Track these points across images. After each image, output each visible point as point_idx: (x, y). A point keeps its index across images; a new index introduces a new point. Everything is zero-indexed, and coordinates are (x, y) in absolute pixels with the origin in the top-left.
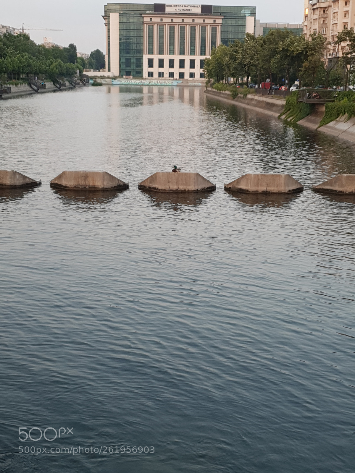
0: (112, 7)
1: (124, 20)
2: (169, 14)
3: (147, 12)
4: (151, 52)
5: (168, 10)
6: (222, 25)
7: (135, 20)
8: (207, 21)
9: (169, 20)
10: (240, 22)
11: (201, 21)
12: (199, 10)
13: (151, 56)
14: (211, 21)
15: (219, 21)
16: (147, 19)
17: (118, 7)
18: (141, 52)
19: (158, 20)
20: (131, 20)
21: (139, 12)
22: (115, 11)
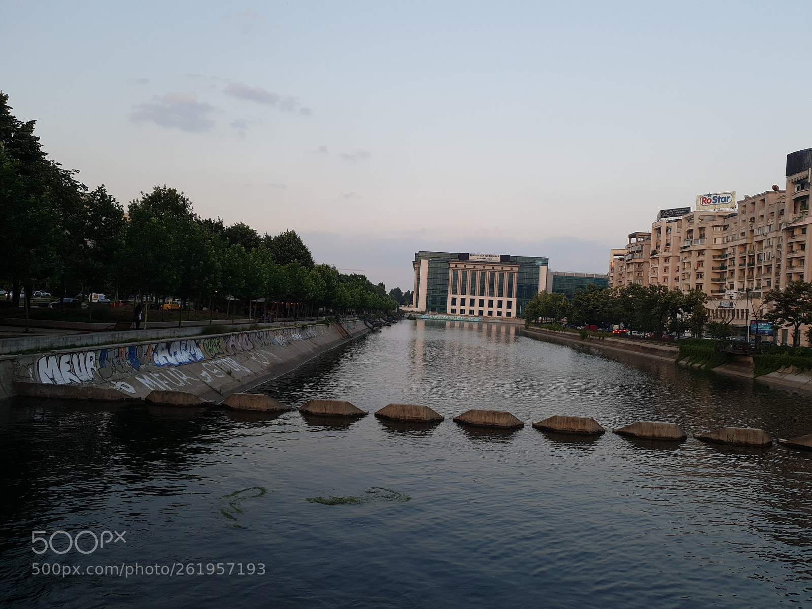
0: (423, 255)
1: (433, 265)
2: (472, 262)
3: (452, 260)
4: (455, 292)
5: (471, 258)
6: (518, 272)
7: (442, 266)
8: (505, 268)
9: (472, 267)
10: (534, 271)
11: (500, 268)
12: (498, 260)
13: (454, 296)
14: (509, 269)
15: (515, 269)
16: (452, 266)
17: (427, 255)
18: (446, 292)
19: (463, 266)
20: (439, 266)
21: (446, 260)
22: (425, 258)
